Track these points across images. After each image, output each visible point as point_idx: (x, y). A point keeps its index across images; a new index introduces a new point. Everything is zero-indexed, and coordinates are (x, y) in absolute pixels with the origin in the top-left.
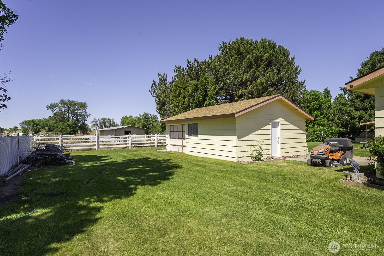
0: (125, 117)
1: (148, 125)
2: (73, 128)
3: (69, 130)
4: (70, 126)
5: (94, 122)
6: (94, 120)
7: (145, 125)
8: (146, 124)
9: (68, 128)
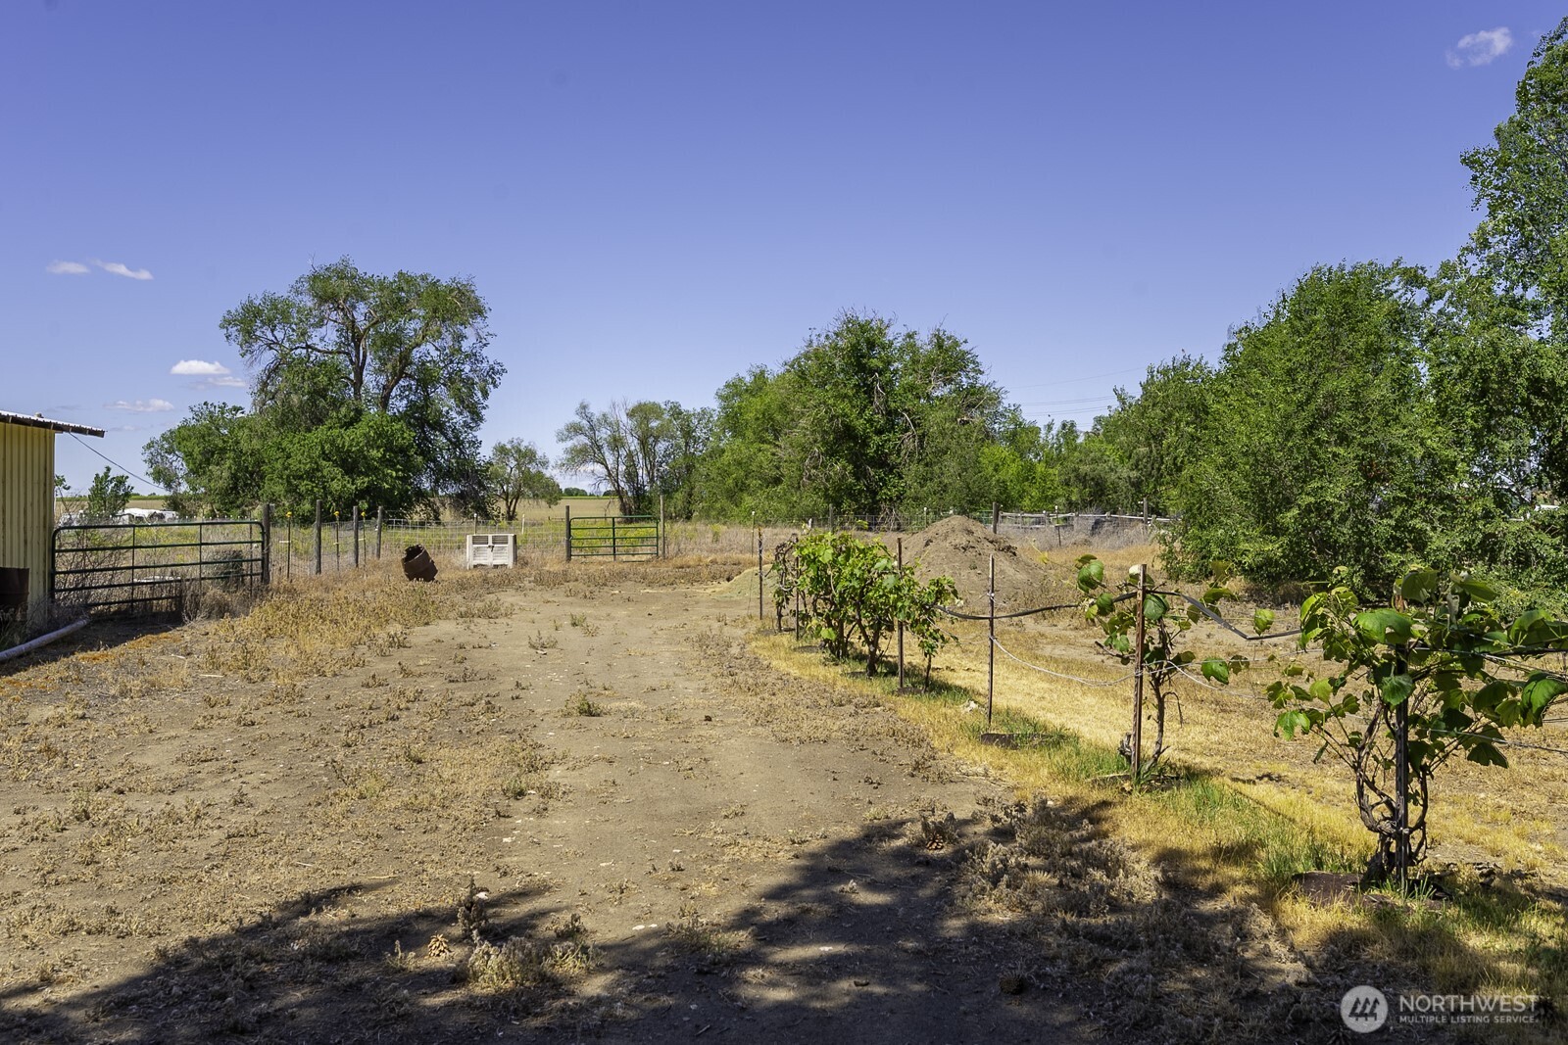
0: (748, 379)
1: (879, 432)
2: (371, 470)
3: (340, 483)
4: (350, 465)
5: (575, 429)
6: (577, 419)
7: (847, 433)
8: (859, 424)
9: (328, 468)
